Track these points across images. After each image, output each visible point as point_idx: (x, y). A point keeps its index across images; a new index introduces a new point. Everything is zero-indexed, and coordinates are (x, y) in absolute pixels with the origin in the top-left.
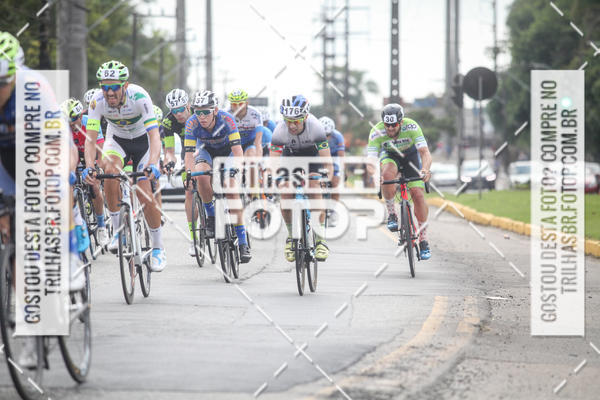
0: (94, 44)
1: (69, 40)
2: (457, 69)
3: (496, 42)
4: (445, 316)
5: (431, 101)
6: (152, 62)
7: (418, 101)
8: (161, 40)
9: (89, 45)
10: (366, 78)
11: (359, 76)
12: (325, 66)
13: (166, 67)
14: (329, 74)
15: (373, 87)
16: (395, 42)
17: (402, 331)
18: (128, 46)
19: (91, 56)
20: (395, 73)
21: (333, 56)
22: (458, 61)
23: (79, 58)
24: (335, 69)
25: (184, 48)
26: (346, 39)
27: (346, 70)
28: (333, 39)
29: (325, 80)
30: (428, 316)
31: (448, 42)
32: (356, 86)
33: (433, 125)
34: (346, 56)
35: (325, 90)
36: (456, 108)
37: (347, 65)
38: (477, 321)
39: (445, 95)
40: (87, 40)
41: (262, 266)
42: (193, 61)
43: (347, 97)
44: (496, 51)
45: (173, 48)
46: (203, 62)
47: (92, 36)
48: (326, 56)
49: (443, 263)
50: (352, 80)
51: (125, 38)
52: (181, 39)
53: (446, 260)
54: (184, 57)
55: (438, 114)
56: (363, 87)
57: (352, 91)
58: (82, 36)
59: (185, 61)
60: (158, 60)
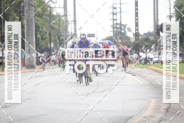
0: (37, 17)
1: (29, 17)
2: (158, 23)
3: (170, 14)
4: (155, 106)
5: (149, 34)
6: (56, 23)
7: (145, 34)
8: (59, 16)
9: (35, 18)
10: (127, 27)
11: (125, 26)
12: (113, 23)
13: (61, 25)
14: (115, 26)
15: (129, 30)
16: (137, 15)
17: (141, 111)
18: (48, 18)
19: (36, 21)
20: (137, 25)
21: (116, 20)
22: (158, 20)
23: (32, 22)
24: (117, 24)
25: (67, 18)
26: (121, 14)
27: (120, 24)
28: (116, 14)
29: (114, 28)
30: (149, 106)
31: (154, 14)
32: (124, 30)
33: (150, 42)
34: (121, 19)
35: (114, 31)
36: (158, 36)
37: (121, 22)
38: (166, 108)
39: (154, 32)
40: (35, 16)
41: (93, 91)
42: (70, 22)
43: (121, 33)
44: (171, 17)
45: (63, 18)
46: (73, 22)
47: (36, 15)
48: (114, 20)
49: (154, 88)
50: (123, 27)
51: (47, 15)
52: (66, 15)
53: (155, 87)
54: (66, 21)
55: (152, 38)
56: (126, 30)
57: (123, 31)
58: (33, 15)
59: (67, 23)
60: (58, 22)
